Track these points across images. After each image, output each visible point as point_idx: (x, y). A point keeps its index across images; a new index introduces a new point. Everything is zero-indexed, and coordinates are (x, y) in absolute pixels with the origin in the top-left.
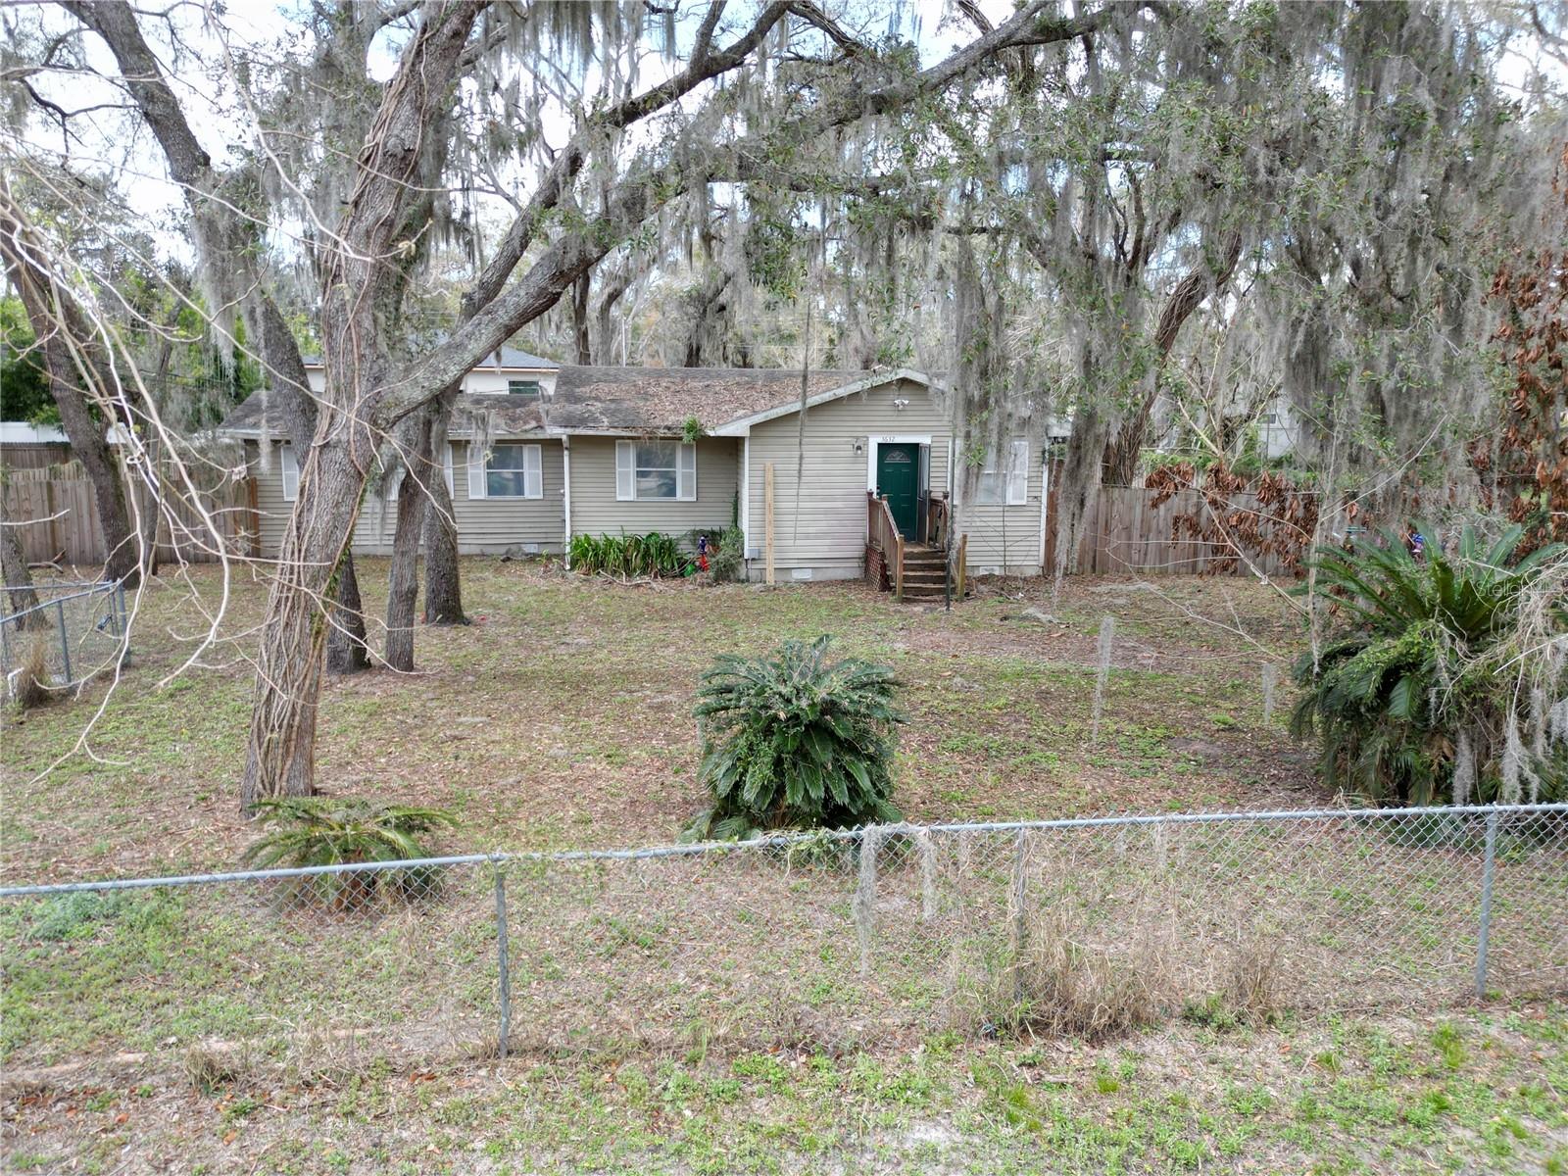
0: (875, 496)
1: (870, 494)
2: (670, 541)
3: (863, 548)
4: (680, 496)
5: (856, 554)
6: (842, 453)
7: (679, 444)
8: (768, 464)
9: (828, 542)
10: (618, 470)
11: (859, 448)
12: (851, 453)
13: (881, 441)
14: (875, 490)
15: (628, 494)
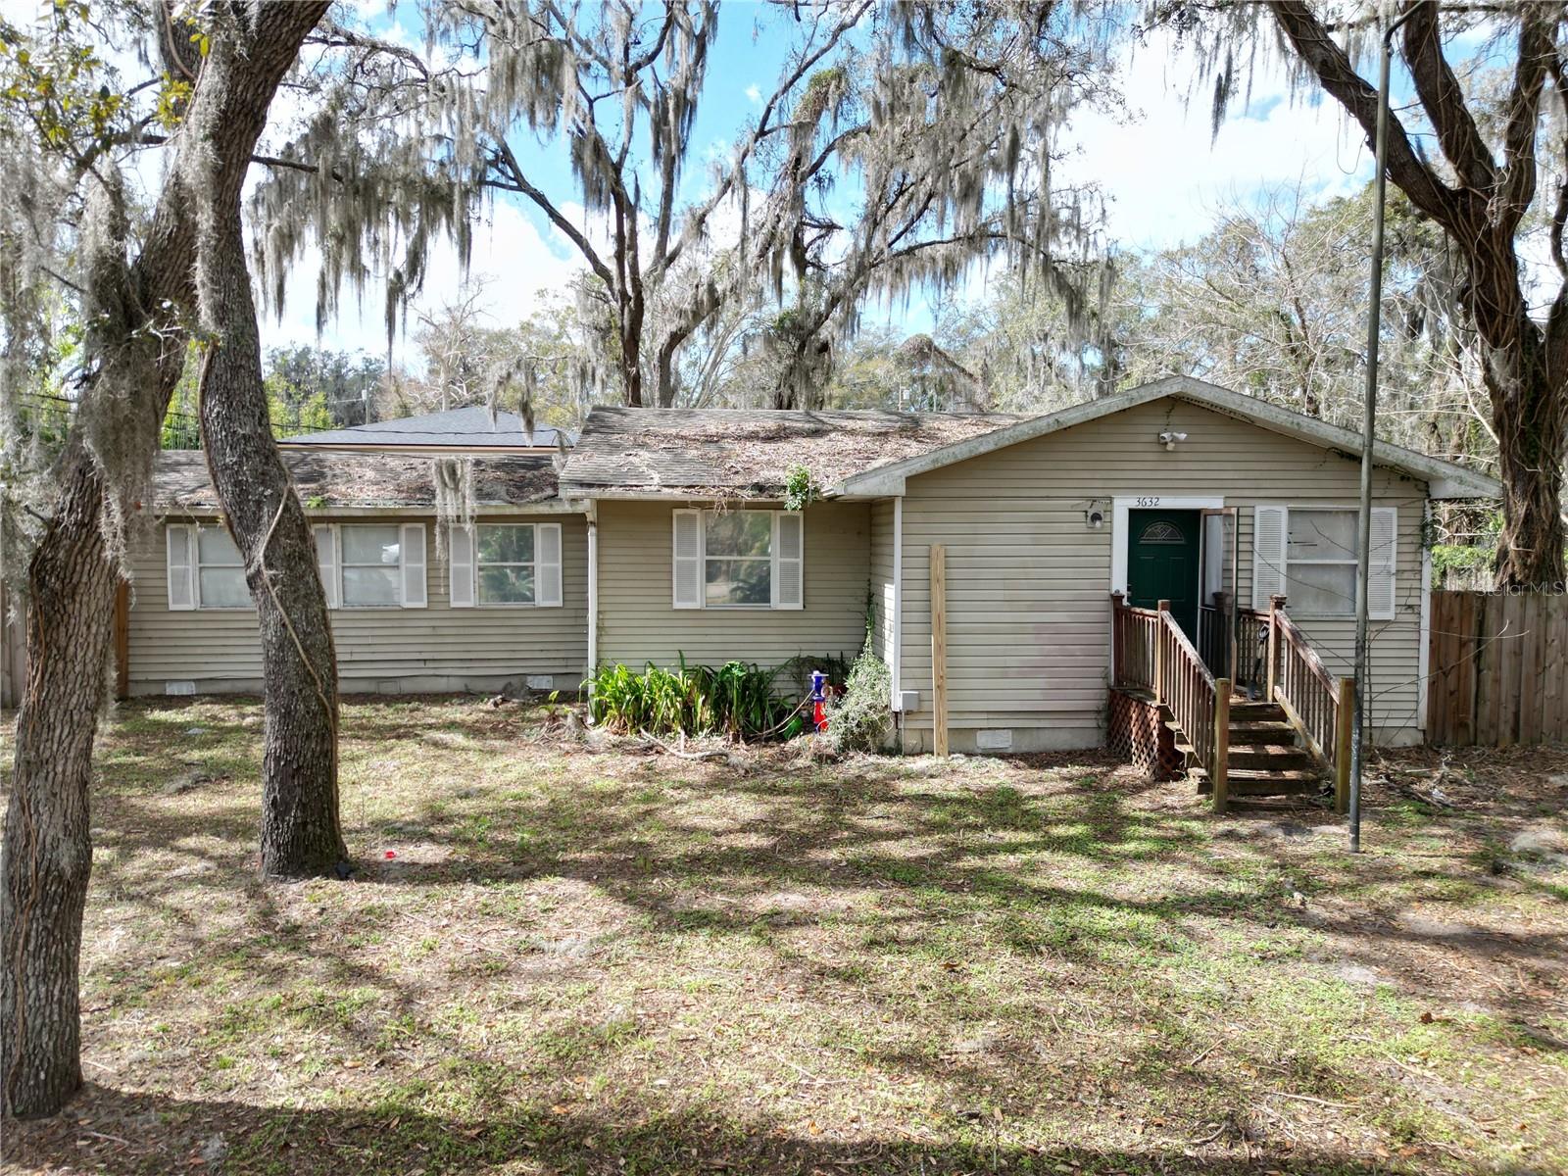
0: (1125, 602)
1: (1117, 599)
2: (761, 677)
3: (1105, 694)
4: (776, 602)
5: (1092, 705)
6: (1066, 527)
7: (776, 516)
8: (936, 548)
9: (1041, 683)
10: (676, 558)
11: (1096, 517)
12: (1082, 528)
13: (1134, 504)
14: (1124, 591)
15: (692, 599)
